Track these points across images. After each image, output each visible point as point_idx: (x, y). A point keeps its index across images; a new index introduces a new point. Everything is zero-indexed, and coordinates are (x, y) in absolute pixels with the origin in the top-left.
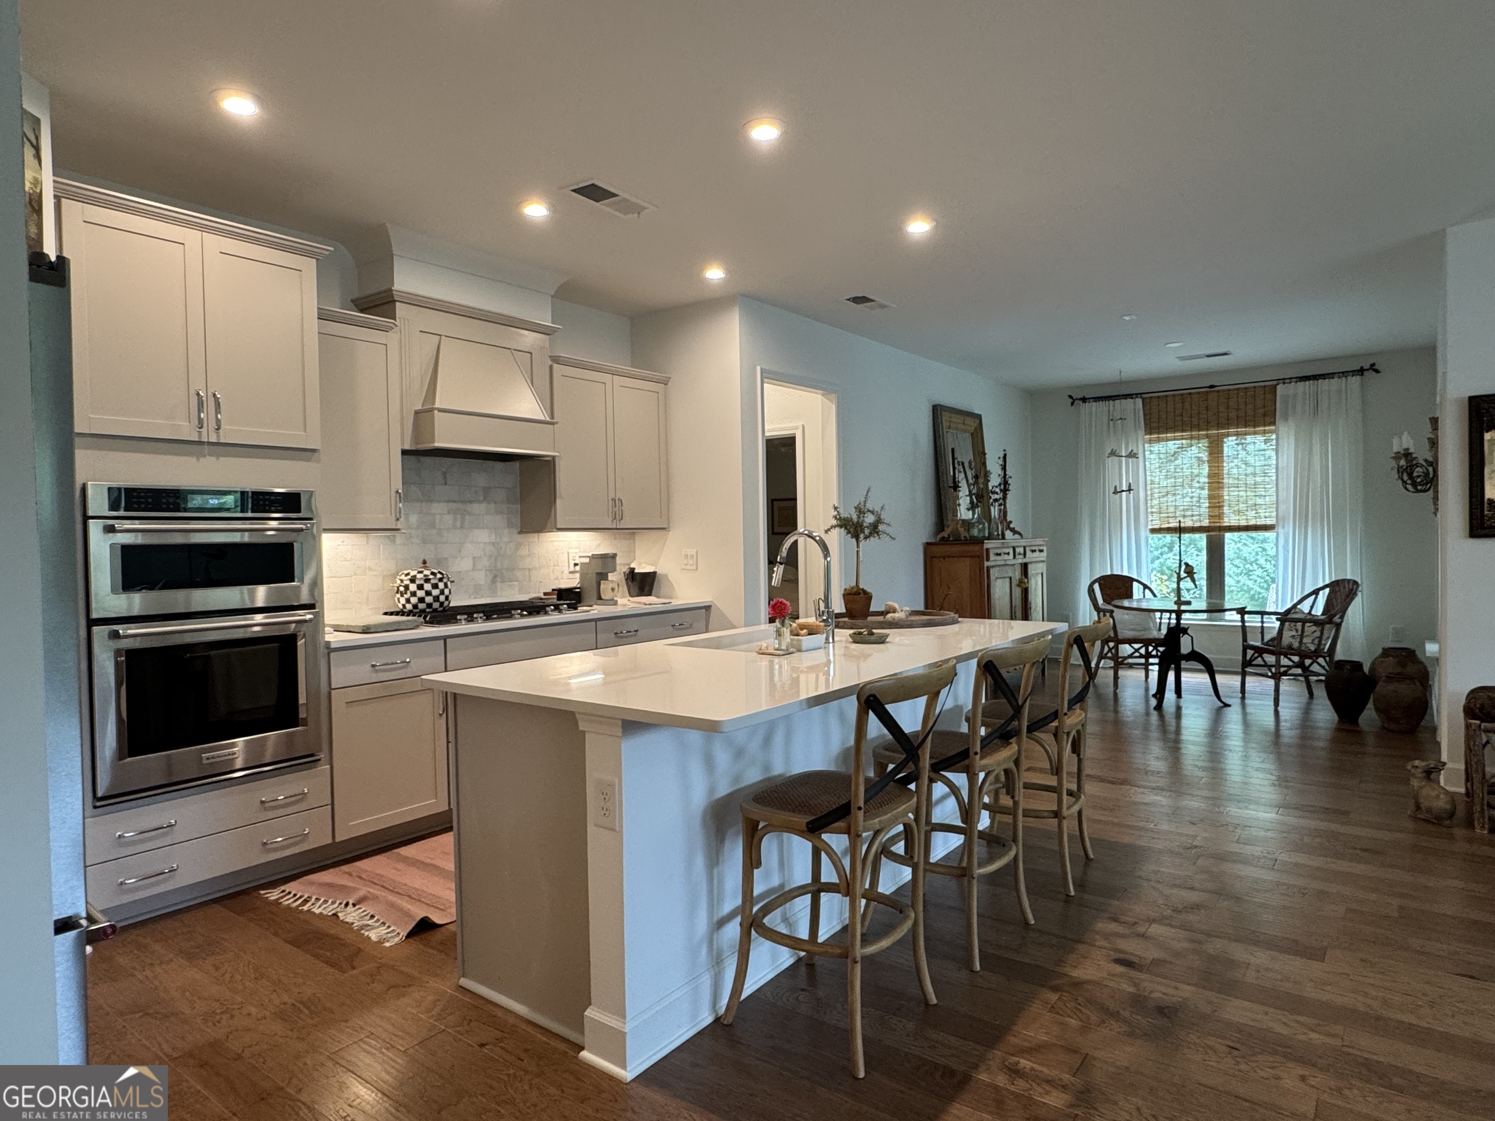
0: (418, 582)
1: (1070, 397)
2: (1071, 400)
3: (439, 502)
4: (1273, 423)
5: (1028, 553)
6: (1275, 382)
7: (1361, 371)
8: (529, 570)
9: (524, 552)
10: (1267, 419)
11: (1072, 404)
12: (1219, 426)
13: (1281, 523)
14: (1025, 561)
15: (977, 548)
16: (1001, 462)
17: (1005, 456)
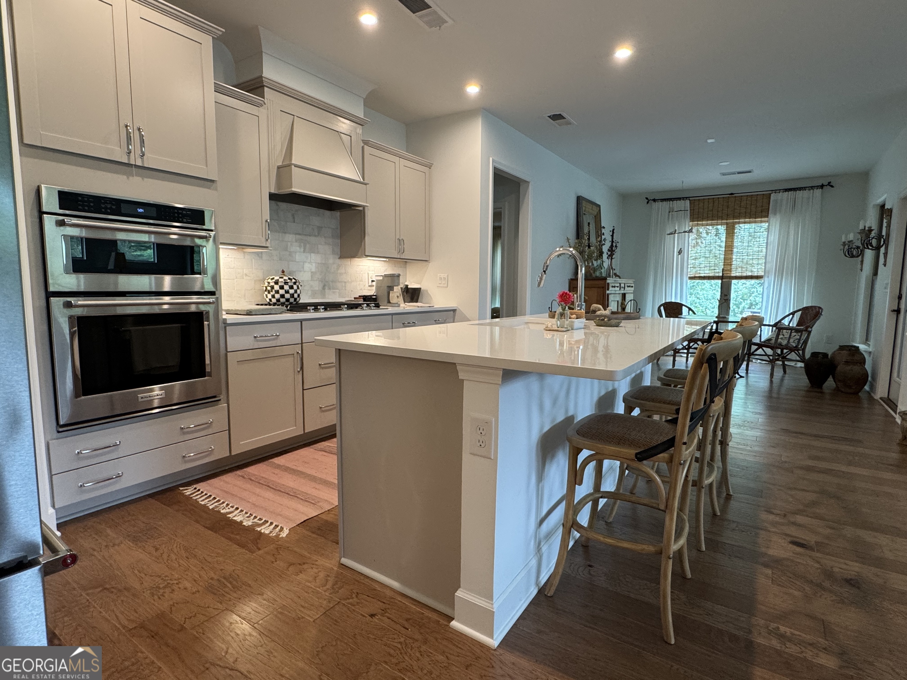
0: (280, 284)
1: (647, 198)
2: (647, 201)
3: (290, 233)
4: (767, 216)
5: (626, 288)
6: (771, 192)
7: (822, 186)
8: (345, 282)
9: (342, 270)
10: (764, 214)
11: (648, 203)
12: (734, 217)
13: (767, 274)
14: (625, 292)
15: (601, 282)
16: (611, 234)
17: (613, 230)
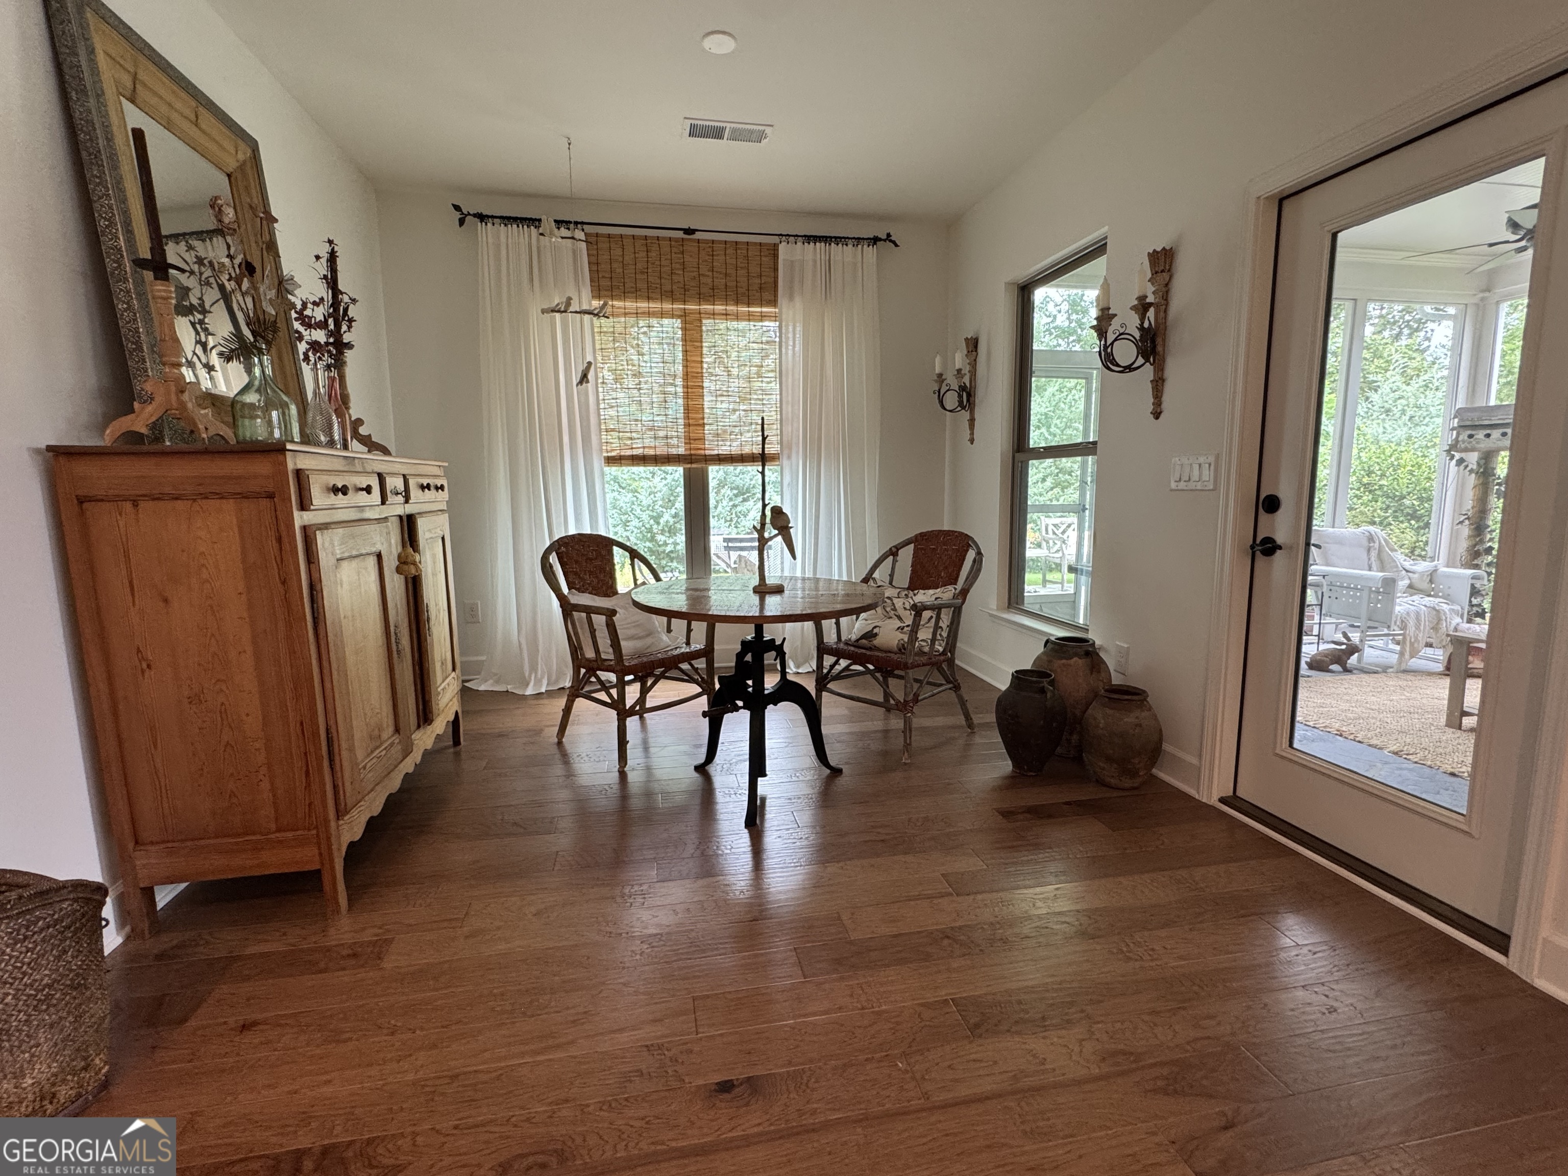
1: (457, 208)
2: (458, 215)
4: (774, 302)
5: (415, 493)
6: (776, 239)
7: (875, 240)
10: (767, 296)
11: (462, 222)
12: (701, 298)
13: (786, 452)
14: (410, 509)
17: (332, 258)
